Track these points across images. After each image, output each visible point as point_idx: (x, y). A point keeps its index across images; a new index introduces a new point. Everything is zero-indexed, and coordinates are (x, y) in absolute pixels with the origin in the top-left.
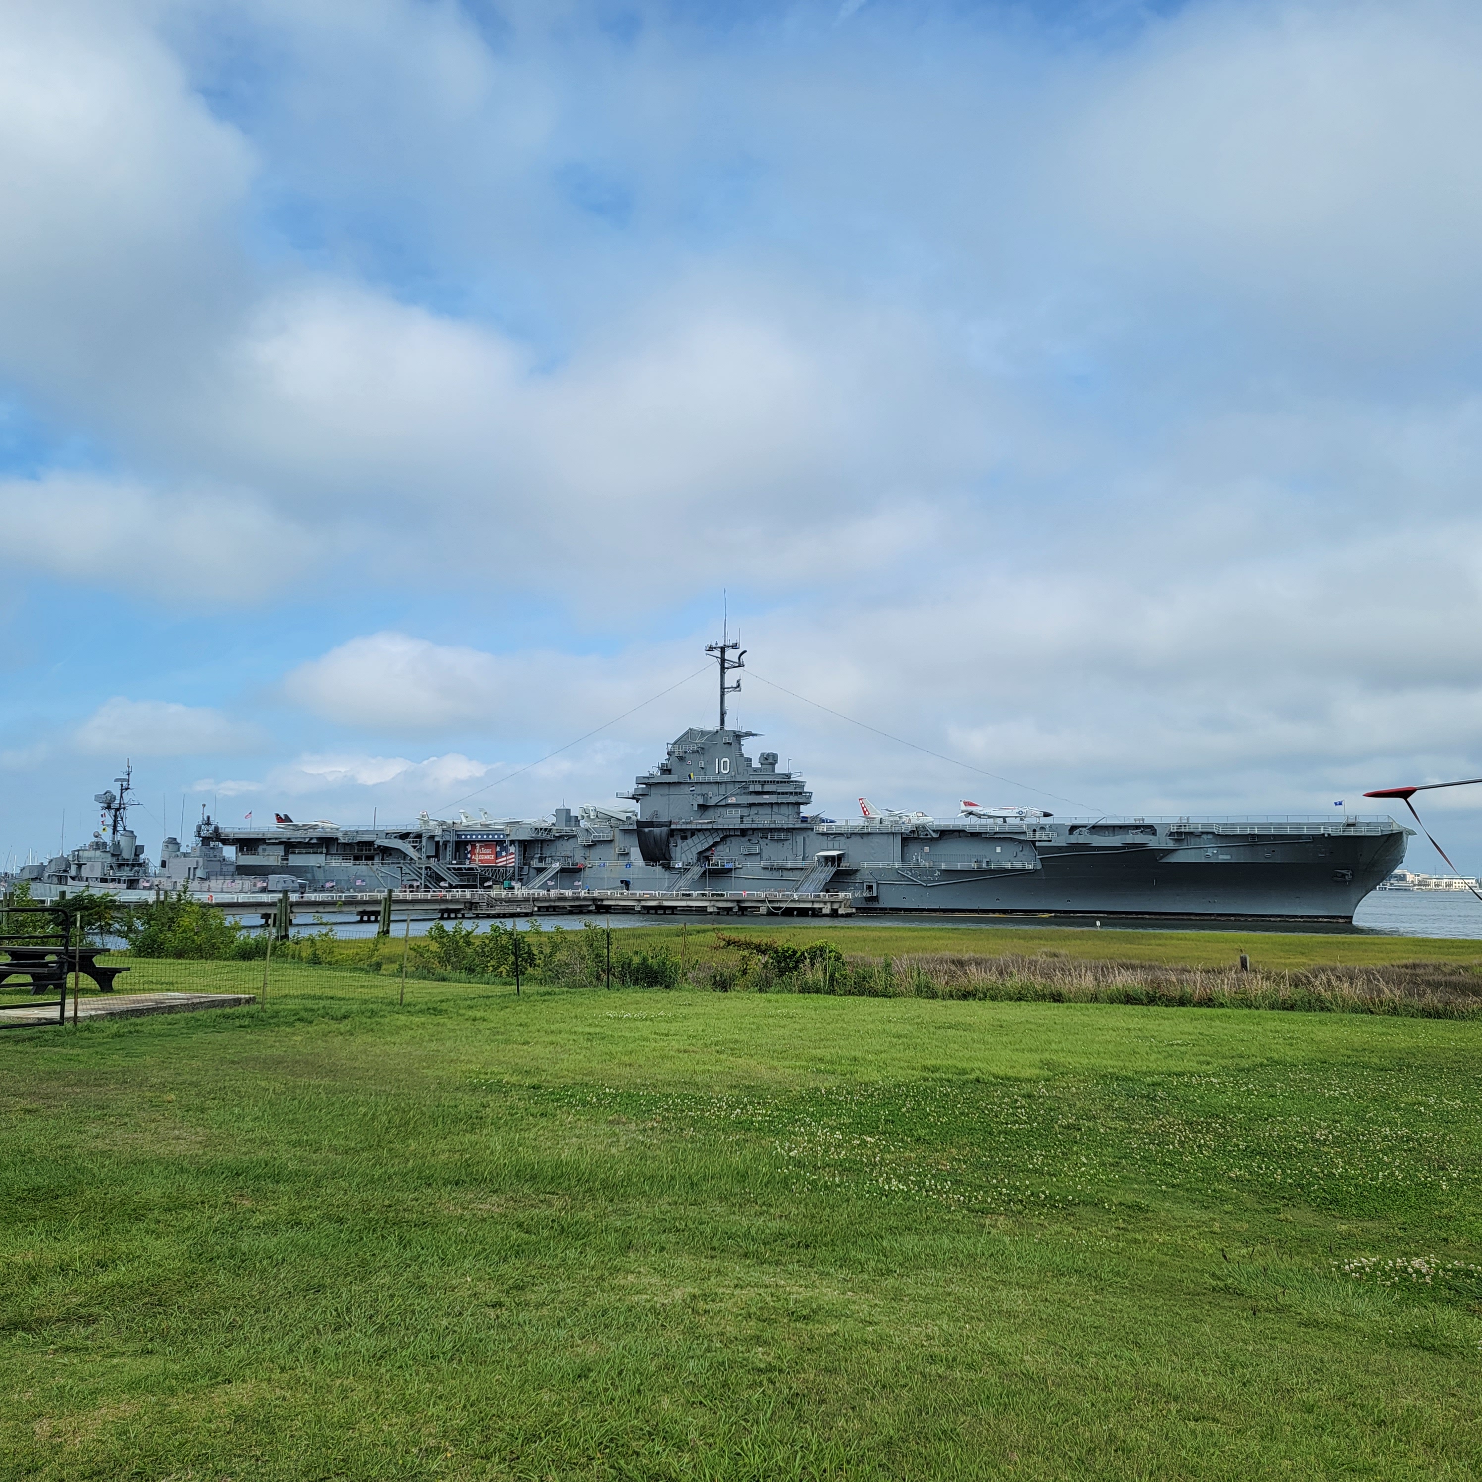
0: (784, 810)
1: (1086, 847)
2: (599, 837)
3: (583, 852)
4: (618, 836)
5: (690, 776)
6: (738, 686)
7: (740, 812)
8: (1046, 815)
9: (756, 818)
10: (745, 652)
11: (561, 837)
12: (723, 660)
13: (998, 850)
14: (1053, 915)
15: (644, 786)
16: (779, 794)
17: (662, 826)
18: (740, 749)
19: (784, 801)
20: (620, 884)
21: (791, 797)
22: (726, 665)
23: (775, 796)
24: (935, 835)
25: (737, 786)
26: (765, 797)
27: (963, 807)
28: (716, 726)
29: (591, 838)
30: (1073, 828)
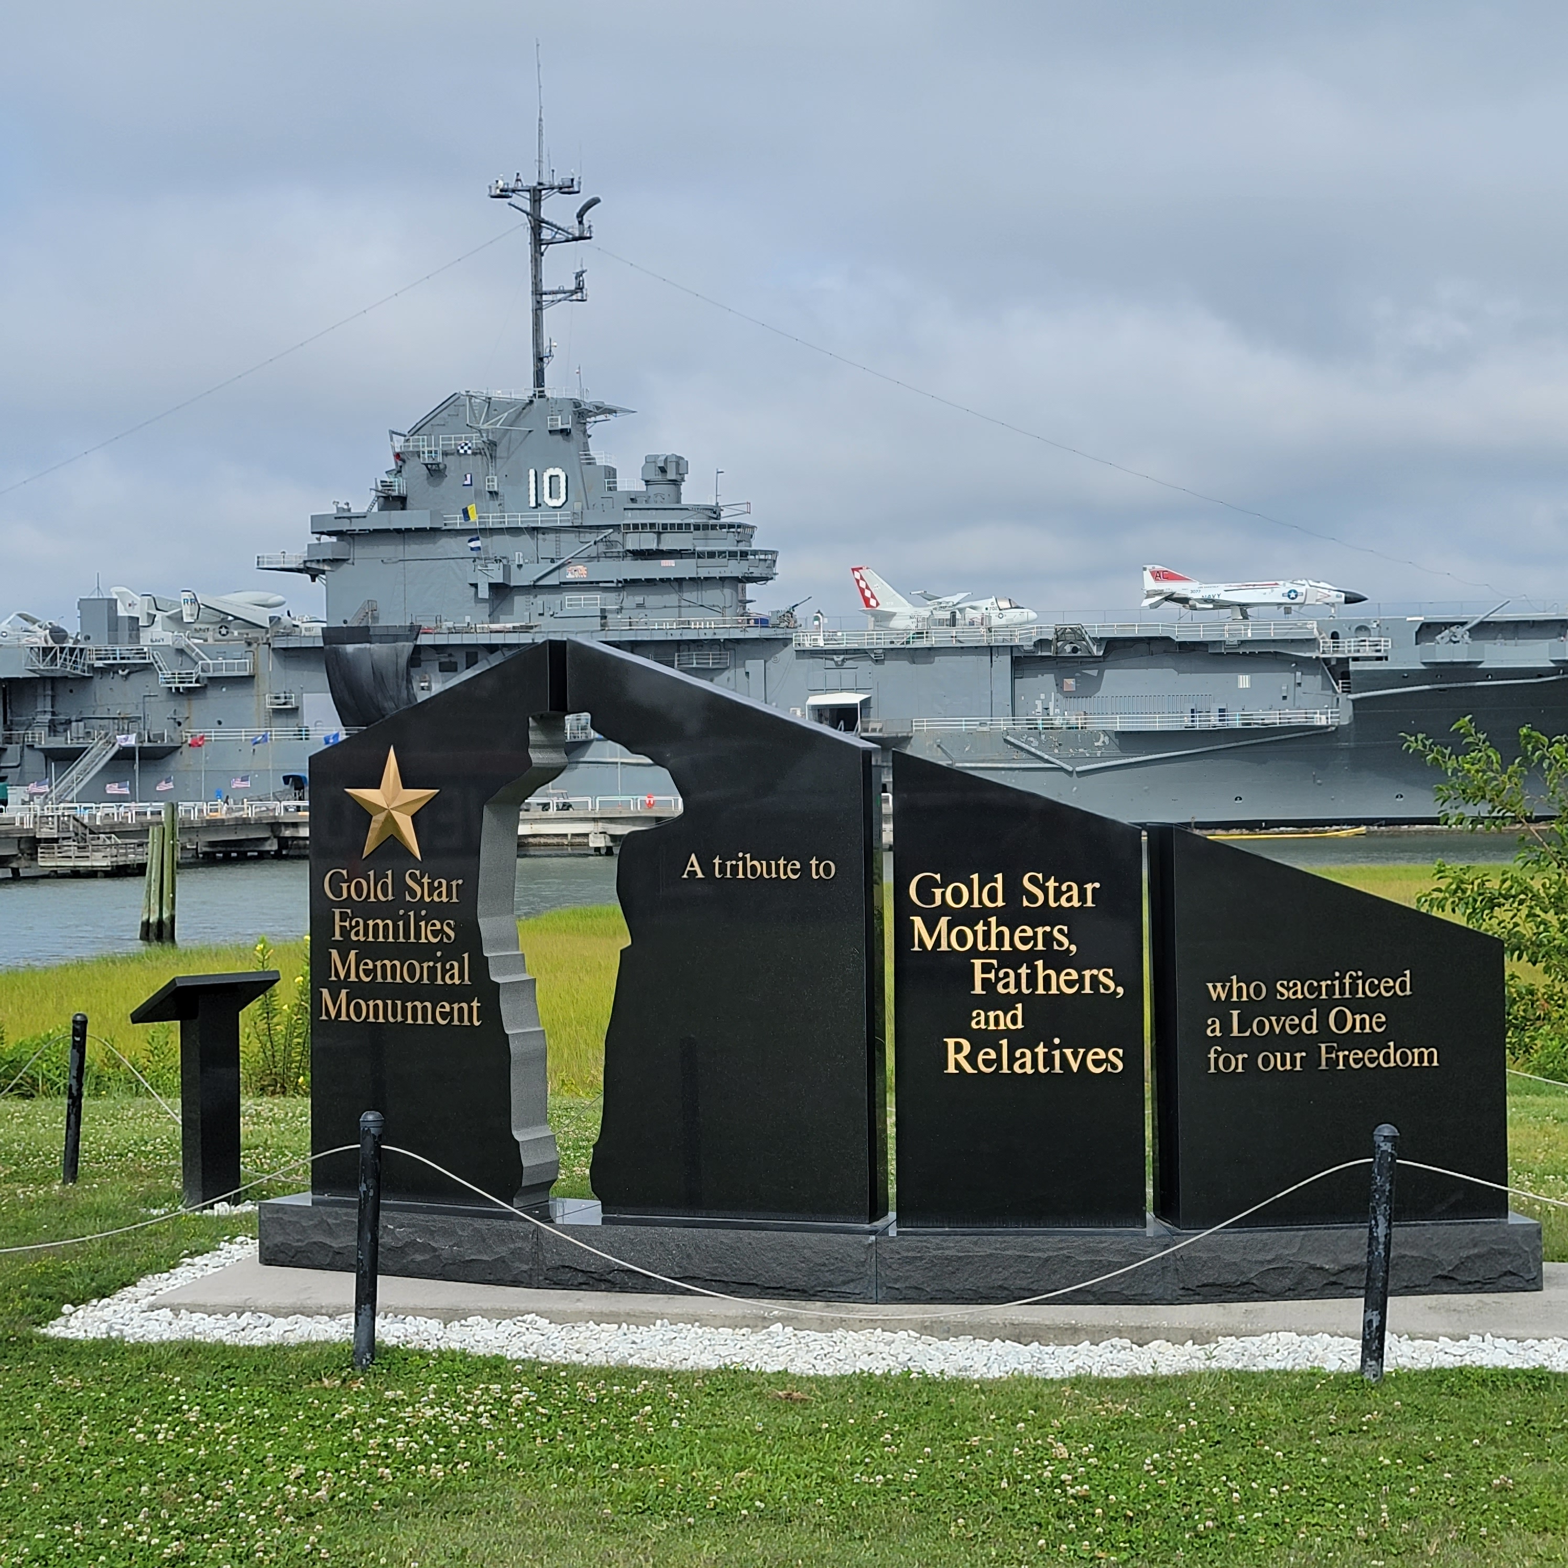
0: (713, 596)
1: (1468, 670)
2: (217, 667)
3: (172, 705)
4: (269, 665)
5: (465, 512)
6: (580, 288)
7: (594, 601)
8: (1351, 599)
9: (639, 617)
10: (595, 201)
11: (110, 669)
12: (537, 224)
13: (1244, 681)
14: (1363, 829)
15: (334, 539)
16: (700, 555)
17: (396, 638)
18: (586, 447)
19: (716, 573)
20: (282, 786)
21: (733, 562)
22: (546, 234)
23: (692, 562)
24: (1096, 651)
25: (591, 537)
26: (665, 563)
27: (1150, 583)
28: (526, 391)
29: (197, 672)
30: (1428, 630)
